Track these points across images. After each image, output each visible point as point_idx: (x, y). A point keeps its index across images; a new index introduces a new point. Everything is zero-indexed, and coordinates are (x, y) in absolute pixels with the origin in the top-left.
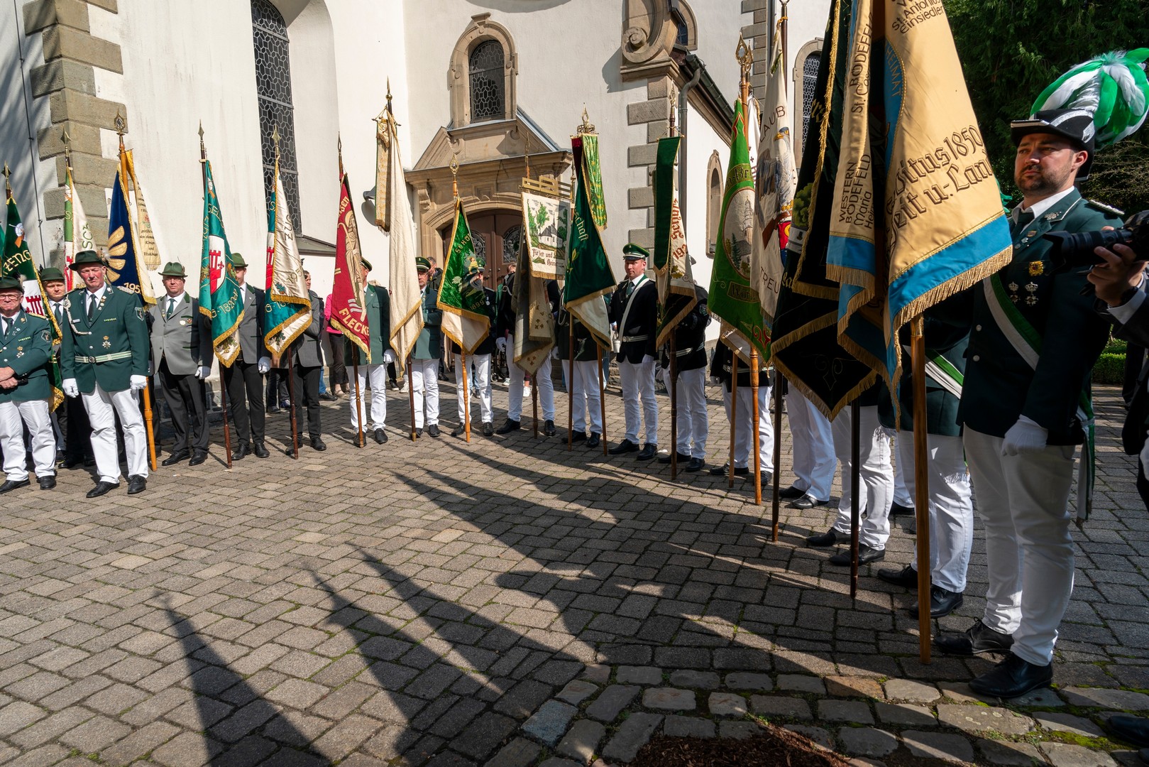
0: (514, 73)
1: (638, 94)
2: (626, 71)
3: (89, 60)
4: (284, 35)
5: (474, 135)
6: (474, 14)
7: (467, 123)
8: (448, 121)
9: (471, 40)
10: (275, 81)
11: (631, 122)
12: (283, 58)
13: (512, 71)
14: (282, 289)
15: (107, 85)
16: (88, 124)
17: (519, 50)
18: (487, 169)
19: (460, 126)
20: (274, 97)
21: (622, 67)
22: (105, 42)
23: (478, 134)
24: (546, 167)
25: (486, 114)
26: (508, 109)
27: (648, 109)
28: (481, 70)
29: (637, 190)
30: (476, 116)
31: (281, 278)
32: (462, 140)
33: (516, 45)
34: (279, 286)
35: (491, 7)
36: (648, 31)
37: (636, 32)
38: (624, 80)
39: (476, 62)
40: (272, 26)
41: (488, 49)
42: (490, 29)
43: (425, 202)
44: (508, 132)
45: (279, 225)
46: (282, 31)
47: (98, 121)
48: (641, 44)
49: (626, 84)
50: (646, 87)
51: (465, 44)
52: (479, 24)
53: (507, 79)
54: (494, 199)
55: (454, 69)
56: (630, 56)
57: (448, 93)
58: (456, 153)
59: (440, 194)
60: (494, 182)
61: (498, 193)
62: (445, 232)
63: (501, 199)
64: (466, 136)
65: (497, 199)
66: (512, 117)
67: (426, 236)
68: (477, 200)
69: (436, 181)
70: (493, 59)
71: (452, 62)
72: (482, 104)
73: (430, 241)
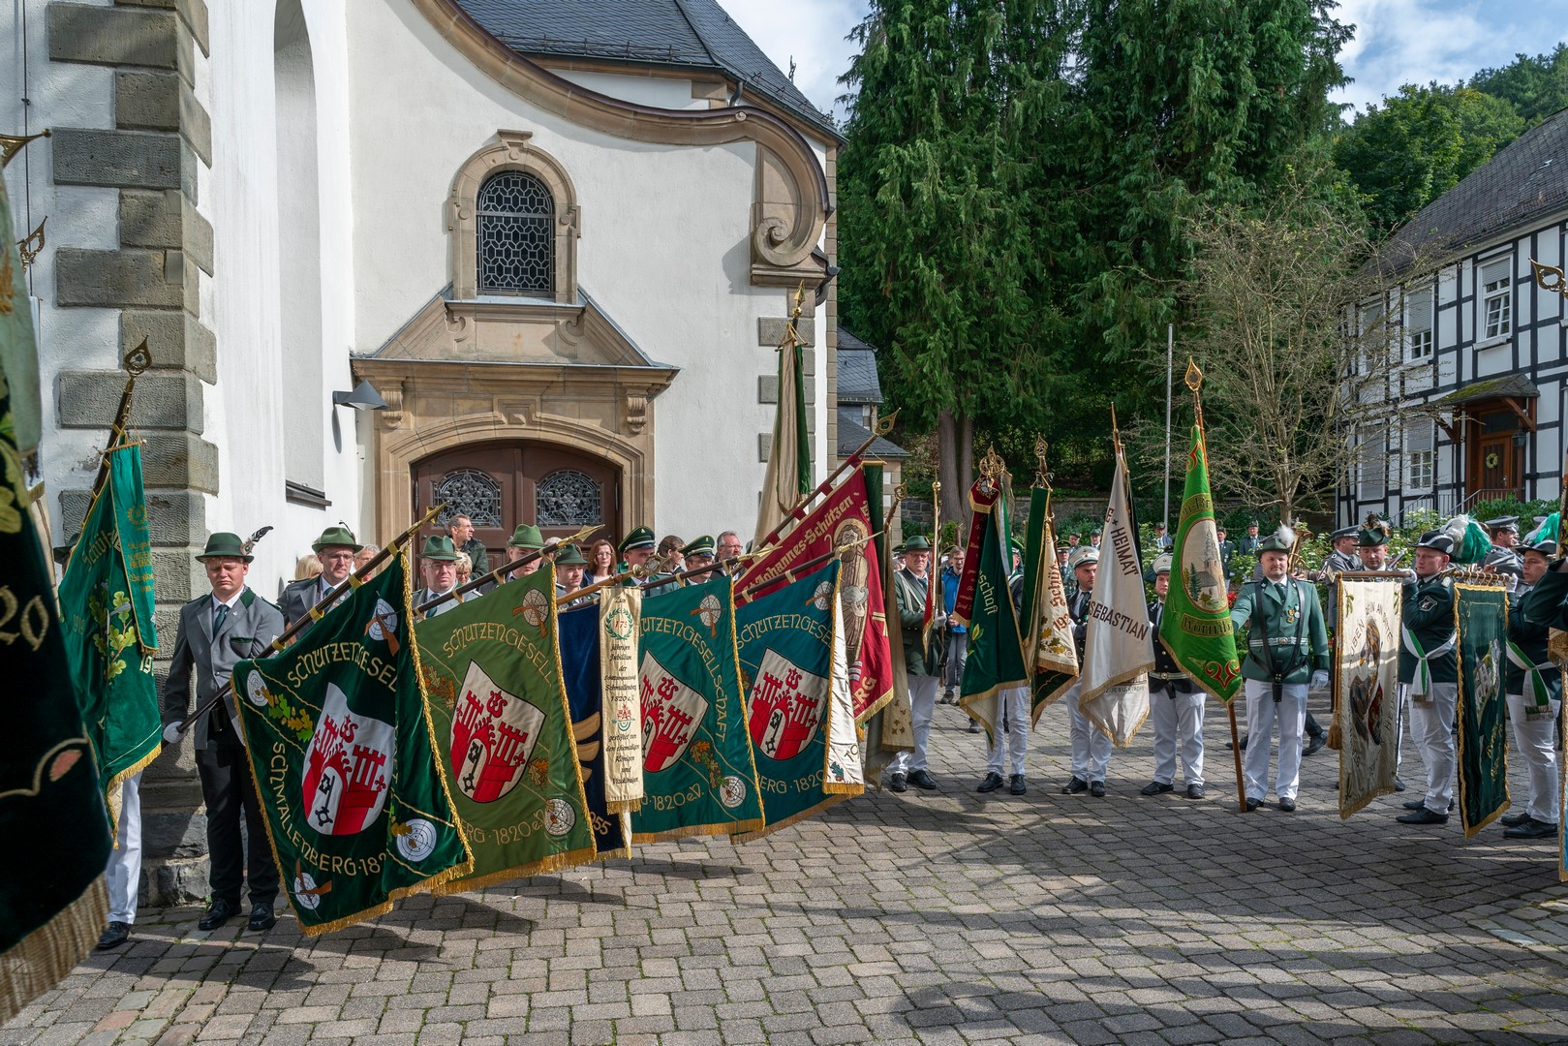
0: (574, 234)
1: (775, 305)
2: (759, 272)
5: (497, 316)
6: (503, 127)
7: (475, 295)
8: (442, 282)
9: (492, 164)
11: (763, 341)
13: (570, 232)
17: (581, 201)
18: (534, 378)
19: (464, 297)
21: (752, 264)
23: (503, 316)
24: (639, 388)
25: (512, 285)
26: (561, 287)
29: (766, 436)
30: (489, 284)
32: (470, 320)
33: (578, 195)
35: (537, 125)
36: (793, 228)
37: (779, 224)
38: (753, 283)
39: (491, 199)
42: (530, 157)
43: (396, 414)
44: (562, 321)
48: (783, 240)
49: (756, 288)
50: (785, 299)
51: (481, 169)
52: (511, 144)
53: (561, 242)
54: (534, 423)
55: (456, 204)
56: (766, 253)
57: (444, 239)
58: (458, 341)
59: (422, 404)
60: (538, 398)
61: (544, 415)
62: (418, 467)
63: (547, 425)
64: (479, 316)
65: (541, 424)
66: (569, 301)
67: (389, 472)
68: (501, 423)
69: (419, 385)
70: (524, 201)
71: (454, 189)
72: (500, 267)
73: (396, 482)
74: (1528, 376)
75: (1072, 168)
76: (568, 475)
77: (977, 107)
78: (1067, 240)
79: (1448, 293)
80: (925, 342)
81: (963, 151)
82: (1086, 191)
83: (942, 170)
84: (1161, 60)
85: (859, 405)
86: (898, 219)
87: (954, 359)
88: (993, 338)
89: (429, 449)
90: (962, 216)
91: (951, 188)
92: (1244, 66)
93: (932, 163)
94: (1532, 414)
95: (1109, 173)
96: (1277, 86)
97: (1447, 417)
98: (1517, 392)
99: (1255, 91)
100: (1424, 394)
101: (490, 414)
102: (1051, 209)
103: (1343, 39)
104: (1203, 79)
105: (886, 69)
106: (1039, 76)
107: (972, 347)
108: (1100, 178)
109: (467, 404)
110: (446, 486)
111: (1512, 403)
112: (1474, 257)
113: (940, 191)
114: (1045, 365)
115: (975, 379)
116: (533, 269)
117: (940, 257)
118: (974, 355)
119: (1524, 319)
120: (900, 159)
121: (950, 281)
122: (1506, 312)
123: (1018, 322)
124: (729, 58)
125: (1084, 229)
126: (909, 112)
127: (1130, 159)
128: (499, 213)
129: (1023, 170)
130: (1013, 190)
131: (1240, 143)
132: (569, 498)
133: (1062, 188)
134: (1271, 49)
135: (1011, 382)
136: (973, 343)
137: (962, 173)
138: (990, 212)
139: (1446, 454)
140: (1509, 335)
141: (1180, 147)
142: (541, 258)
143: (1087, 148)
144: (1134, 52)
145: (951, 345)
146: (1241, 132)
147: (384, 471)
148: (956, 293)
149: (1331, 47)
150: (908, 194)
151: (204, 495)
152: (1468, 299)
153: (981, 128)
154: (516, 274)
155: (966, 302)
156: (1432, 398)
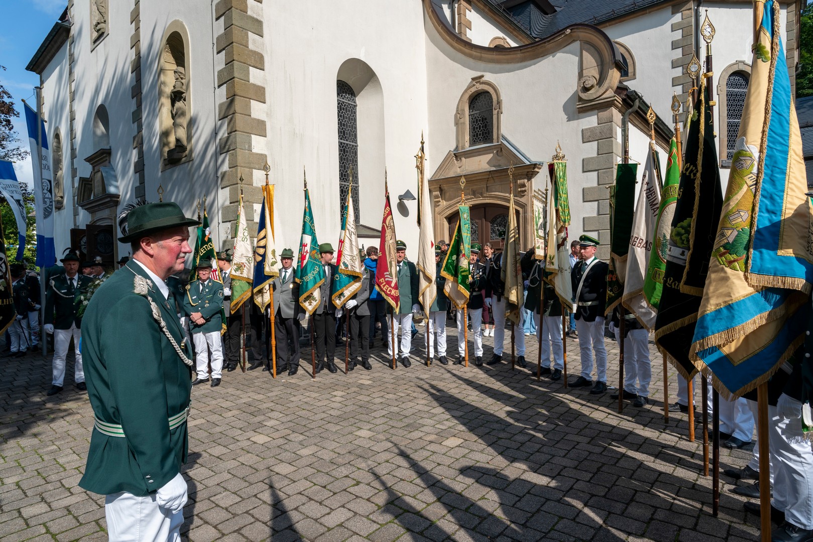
0: (500, 113)
1: (591, 121)
2: (581, 106)
3: (250, 131)
4: (354, 102)
5: (472, 154)
6: (473, 77)
7: (467, 147)
8: (454, 146)
9: (471, 93)
10: (348, 130)
11: (585, 140)
12: (353, 116)
13: (498, 112)
14: (346, 266)
15: (258, 144)
16: (247, 167)
17: (503, 97)
18: (480, 178)
19: (462, 149)
20: (347, 140)
21: (578, 104)
22: (258, 120)
23: (474, 154)
24: (522, 175)
25: (480, 140)
26: (495, 137)
27: (598, 131)
28: (477, 112)
29: (589, 189)
30: (473, 142)
31: (346, 259)
32: (463, 159)
33: (501, 94)
34: (344, 264)
35: (485, 71)
36: (598, 77)
37: (588, 79)
38: (579, 112)
39: (474, 107)
40: (347, 98)
41: (482, 98)
42: (484, 85)
43: (438, 200)
44: (495, 152)
45: (348, 226)
46: (353, 100)
47: (252, 165)
48: (592, 86)
49: (581, 115)
50: (596, 116)
51: (467, 96)
52: (476, 83)
53: (495, 117)
54: (485, 197)
55: (459, 113)
56: (584, 96)
57: (454, 128)
58: (460, 167)
59: (447, 195)
60: (485, 186)
61: (488, 193)
62: (451, 219)
63: (488, 197)
64: (467, 156)
66: (498, 142)
67: (438, 222)
68: (472, 198)
69: (445, 187)
70: (485, 104)
71: (458, 108)
72: (477, 134)
73: (440, 226)
76: (502, 217)
89: (451, 212)
101: (469, 195)
142: (491, 126)
154: (482, 136)
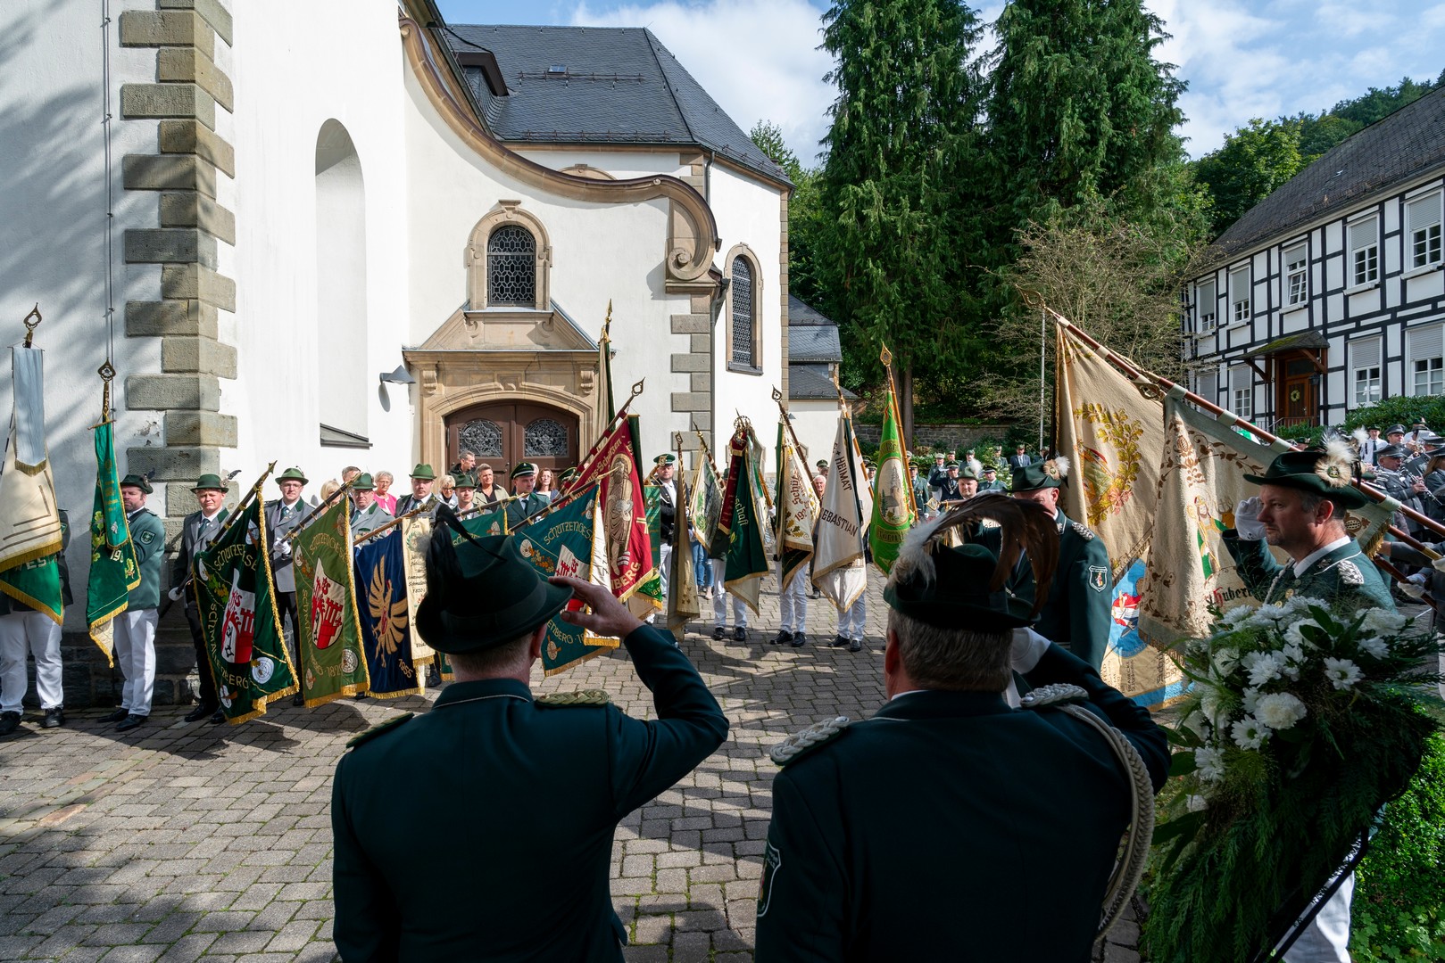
0: (547, 265)
1: (681, 307)
2: (669, 284)
5: (496, 320)
6: (502, 198)
7: (486, 307)
8: (463, 300)
9: (495, 222)
11: (675, 331)
13: (545, 263)
15: (226, 260)
17: (552, 243)
18: (519, 360)
19: (477, 308)
21: (666, 280)
22: (227, 213)
23: (499, 320)
24: (588, 364)
25: (508, 299)
26: (539, 300)
27: (691, 322)
29: (680, 395)
30: (495, 299)
32: (480, 323)
33: (551, 238)
35: (524, 195)
36: (693, 253)
37: (681, 251)
38: (668, 292)
39: (497, 245)
41: (514, 234)
42: (520, 216)
43: (432, 385)
44: (539, 322)
48: (687, 263)
49: (668, 295)
50: (689, 302)
51: (487, 228)
52: (507, 209)
53: (539, 270)
54: (521, 389)
55: (471, 247)
56: (676, 272)
57: (464, 272)
58: (473, 337)
59: (449, 378)
60: (523, 373)
61: (527, 384)
62: (449, 419)
63: (529, 390)
64: (486, 321)
65: (525, 390)
66: (545, 309)
67: (429, 422)
68: (499, 389)
69: (447, 365)
70: (517, 245)
71: (471, 240)
72: (502, 288)
73: (433, 429)
74: (1321, 332)
75: (980, 195)
76: (545, 422)
77: (911, 156)
78: (977, 244)
79: (1260, 273)
80: (874, 319)
81: (901, 186)
82: (991, 209)
83: (886, 200)
84: (1043, 114)
85: (826, 364)
86: (855, 236)
87: (895, 330)
88: (923, 315)
89: (455, 407)
90: (899, 231)
91: (892, 212)
92: (1104, 116)
93: (877, 197)
94: (1325, 361)
95: (1007, 197)
96: (1130, 127)
97: (1261, 364)
98: (1310, 344)
99: (1111, 131)
100: (1244, 347)
101: (492, 384)
102: (966, 223)
103: (1180, 91)
104: (1070, 126)
105: (848, 132)
106: (954, 131)
107: (907, 322)
108: (1001, 201)
109: (478, 378)
110: (468, 430)
111: (1307, 353)
112: (1280, 245)
113: (883, 214)
114: (961, 332)
115: (910, 343)
116: (523, 288)
117: (884, 260)
118: (909, 327)
119: (1317, 290)
120: (855, 194)
121: (891, 275)
122: (1304, 285)
123: (941, 302)
124: (707, 135)
125: (989, 236)
126: (863, 161)
127: (1020, 186)
128: (502, 253)
129: (943, 196)
130: (937, 211)
131: (1101, 170)
132: (546, 437)
133: (973, 208)
134: (1125, 102)
135: (936, 346)
136: (909, 320)
137: (899, 201)
138: (919, 227)
139: (1260, 391)
140: (1306, 302)
141: (1058, 175)
142: (529, 281)
143: (990, 179)
144: (1022, 111)
145: (891, 321)
146: (1102, 163)
147: (425, 422)
148: (896, 286)
149: (1171, 97)
150: (862, 219)
151: (220, 448)
152: (1275, 276)
153: (913, 170)
154: (512, 292)
155: (903, 291)
156: (1249, 350)
